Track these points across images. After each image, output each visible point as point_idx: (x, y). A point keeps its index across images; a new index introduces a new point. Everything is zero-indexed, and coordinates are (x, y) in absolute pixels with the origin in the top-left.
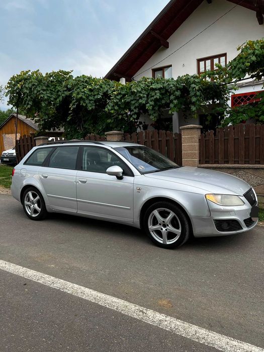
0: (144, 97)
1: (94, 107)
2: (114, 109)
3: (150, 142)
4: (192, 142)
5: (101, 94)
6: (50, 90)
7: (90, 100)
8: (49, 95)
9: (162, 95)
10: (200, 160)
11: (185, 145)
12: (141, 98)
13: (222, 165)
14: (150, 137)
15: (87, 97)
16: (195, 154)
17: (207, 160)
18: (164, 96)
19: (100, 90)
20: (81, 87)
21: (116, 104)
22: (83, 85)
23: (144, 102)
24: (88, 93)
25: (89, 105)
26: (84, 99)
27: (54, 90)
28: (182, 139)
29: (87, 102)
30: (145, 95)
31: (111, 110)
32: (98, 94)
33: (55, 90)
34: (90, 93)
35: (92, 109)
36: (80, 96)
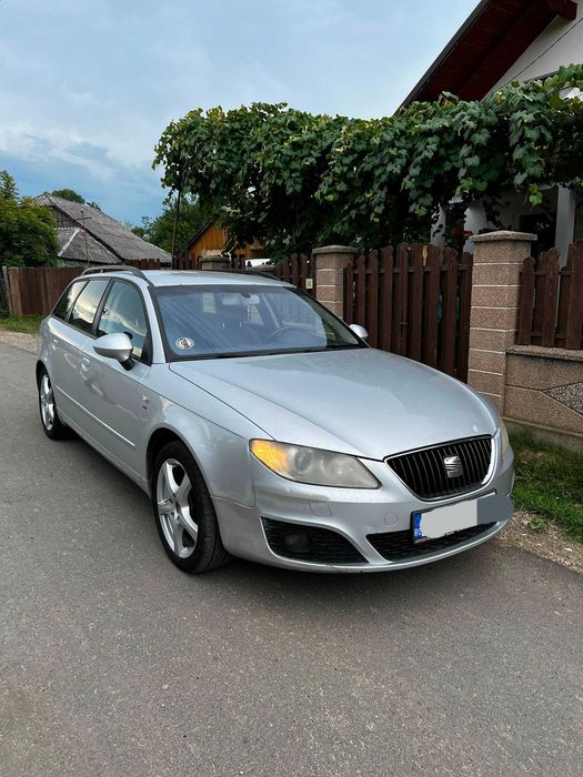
0: (399, 156)
1: (298, 188)
2: (336, 190)
3: (406, 274)
4: (496, 281)
5: (315, 154)
6: (227, 150)
7: (292, 171)
8: (223, 162)
9: (446, 150)
10: (517, 333)
11: (479, 287)
12: (392, 159)
13: (572, 353)
14: (406, 263)
15: (287, 164)
16: (502, 314)
17: (536, 334)
18: (450, 152)
19: (317, 144)
20: (276, 139)
21: (342, 177)
22: (281, 132)
23: (397, 170)
24: (289, 153)
25: (289, 183)
26: (279, 168)
27: (235, 150)
28: (474, 272)
29: (286, 174)
30: (404, 152)
31: (327, 195)
32: (310, 155)
33: (239, 149)
34: (294, 154)
35: (295, 191)
36: (270, 162)
